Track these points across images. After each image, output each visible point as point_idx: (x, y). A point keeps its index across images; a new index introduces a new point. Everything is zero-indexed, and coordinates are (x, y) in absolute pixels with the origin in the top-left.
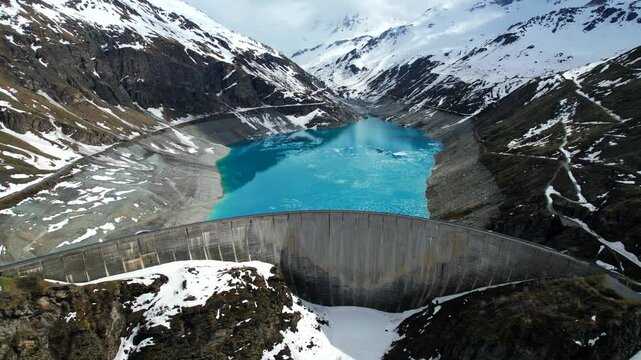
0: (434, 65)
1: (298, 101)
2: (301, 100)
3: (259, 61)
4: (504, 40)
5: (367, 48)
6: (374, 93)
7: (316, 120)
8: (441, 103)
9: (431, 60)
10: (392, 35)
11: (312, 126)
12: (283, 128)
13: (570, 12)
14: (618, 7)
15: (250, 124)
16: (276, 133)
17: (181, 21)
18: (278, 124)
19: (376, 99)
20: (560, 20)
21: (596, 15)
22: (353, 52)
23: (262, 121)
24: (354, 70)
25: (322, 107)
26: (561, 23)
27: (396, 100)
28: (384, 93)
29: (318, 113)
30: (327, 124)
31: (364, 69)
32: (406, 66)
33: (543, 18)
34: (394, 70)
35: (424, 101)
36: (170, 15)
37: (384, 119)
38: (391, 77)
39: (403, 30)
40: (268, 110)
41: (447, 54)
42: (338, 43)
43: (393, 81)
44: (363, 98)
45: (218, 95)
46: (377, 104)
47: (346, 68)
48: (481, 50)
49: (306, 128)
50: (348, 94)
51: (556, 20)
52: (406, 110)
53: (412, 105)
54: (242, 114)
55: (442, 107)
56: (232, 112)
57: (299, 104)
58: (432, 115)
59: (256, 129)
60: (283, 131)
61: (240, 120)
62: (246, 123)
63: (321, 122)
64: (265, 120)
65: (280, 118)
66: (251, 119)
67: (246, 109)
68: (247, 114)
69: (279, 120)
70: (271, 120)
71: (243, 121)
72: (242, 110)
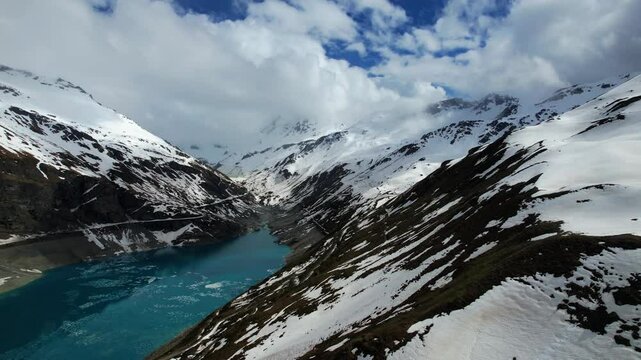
0: (345, 173)
1: (170, 216)
2: (173, 214)
3: (158, 170)
4: (407, 150)
5: (303, 153)
6: (293, 200)
7: (186, 235)
9: (345, 168)
10: (328, 141)
11: (178, 243)
12: (142, 246)
13: (468, 125)
14: (509, 122)
15: (98, 243)
17: (66, 132)
18: (138, 241)
19: (292, 205)
20: (458, 132)
21: (490, 129)
22: (291, 156)
24: (287, 174)
25: (196, 222)
26: (460, 135)
27: (302, 209)
28: (300, 201)
29: (189, 228)
30: (195, 240)
31: (296, 174)
32: (326, 173)
33: (444, 130)
34: (315, 177)
35: (316, 213)
36: (54, 127)
37: (272, 233)
38: (311, 183)
39: (338, 136)
40: (131, 226)
41: (359, 163)
42: (286, 147)
43: (312, 189)
44: (281, 205)
45: (72, 210)
46: (289, 212)
47: (280, 173)
48: (386, 160)
49: (171, 244)
51: (455, 132)
52: (296, 222)
54: (95, 231)
55: (321, 223)
56: (81, 230)
57: (170, 219)
58: (308, 231)
59: (103, 248)
60: (139, 250)
61: (87, 238)
62: (93, 242)
63: (188, 239)
64: (124, 237)
65: (142, 235)
66: (105, 236)
67: (103, 226)
68: (103, 231)
69: (140, 237)
70: (131, 237)
71: (90, 240)
72: (98, 226)
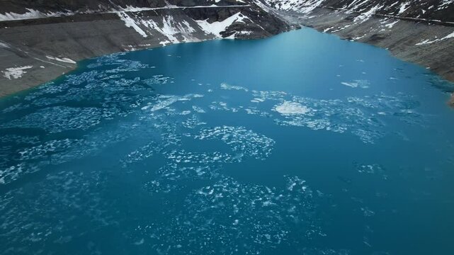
1: (214, 2)
6: (306, 4)
7: (236, 26)
8: (402, 10)
11: (229, 35)
12: (189, 36)
15: (138, 29)
16: (176, 42)
18: (183, 30)
23: (161, 26)
25: (244, 11)
27: (333, 10)
29: (238, 18)
30: (248, 33)
35: (373, 9)
37: (321, 30)
40: (173, 12)
44: (295, 9)
46: (310, 15)
49: (220, 37)
50: (280, 5)
52: (349, 19)
53: (357, 13)
54: (131, 15)
56: (115, 11)
57: (214, 6)
58: (391, 25)
59: (145, 36)
60: (187, 40)
61: (124, 22)
62: (132, 28)
63: (240, 30)
64: (165, 25)
65: (186, 23)
66: (144, 22)
67: (140, 9)
68: (140, 15)
69: (184, 26)
70: (174, 25)
71: (128, 25)
72: (133, 10)
